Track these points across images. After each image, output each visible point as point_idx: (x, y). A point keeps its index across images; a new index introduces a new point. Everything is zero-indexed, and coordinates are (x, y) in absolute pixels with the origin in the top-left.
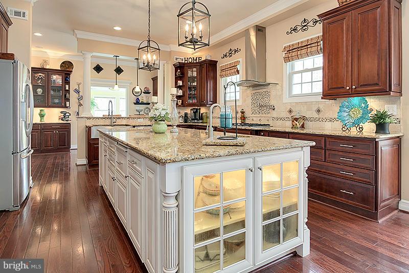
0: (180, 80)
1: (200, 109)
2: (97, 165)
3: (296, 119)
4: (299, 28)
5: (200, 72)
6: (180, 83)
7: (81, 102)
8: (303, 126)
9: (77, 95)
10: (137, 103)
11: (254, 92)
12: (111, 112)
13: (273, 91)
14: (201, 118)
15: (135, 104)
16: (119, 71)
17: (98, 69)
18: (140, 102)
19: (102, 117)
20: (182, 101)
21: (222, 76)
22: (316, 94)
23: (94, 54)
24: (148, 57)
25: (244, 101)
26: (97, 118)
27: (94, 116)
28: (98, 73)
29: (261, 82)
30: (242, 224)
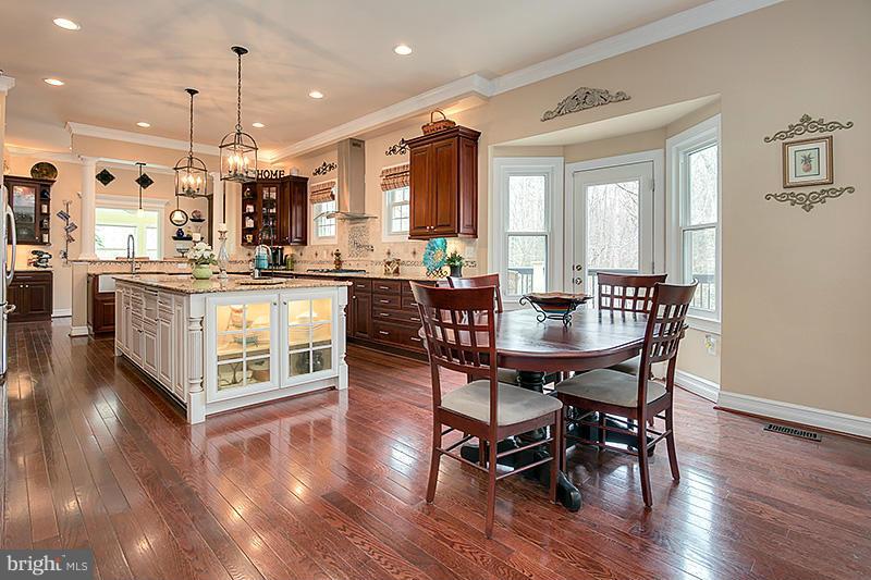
0: (250, 204)
1: (282, 249)
2: (113, 334)
3: (389, 263)
4: (398, 149)
5: (281, 194)
6: (250, 208)
7: (72, 234)
8: (397, 271)
9: (64, 223)
10: (180, 236)
11: (351, 226)
12: (131, 252)
13: (371, 225)
14: (284, 263)
15: (175, 238)
16: (144, 181)
17: (105, 177)
18: (185, 236)
19: (114, 259)
20: (254, 237)
21: (313, 202)
22: (403, 233)
23: (102, 159)
24: (191, 180)
25: (341, 238)
26: (107, 262)
27: (101, 259)
28: (105, 184)
29: (357, 213)
30: (268, 351)
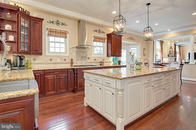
11: (78, 50)
13: (88, 51)
25: (71, 54)
